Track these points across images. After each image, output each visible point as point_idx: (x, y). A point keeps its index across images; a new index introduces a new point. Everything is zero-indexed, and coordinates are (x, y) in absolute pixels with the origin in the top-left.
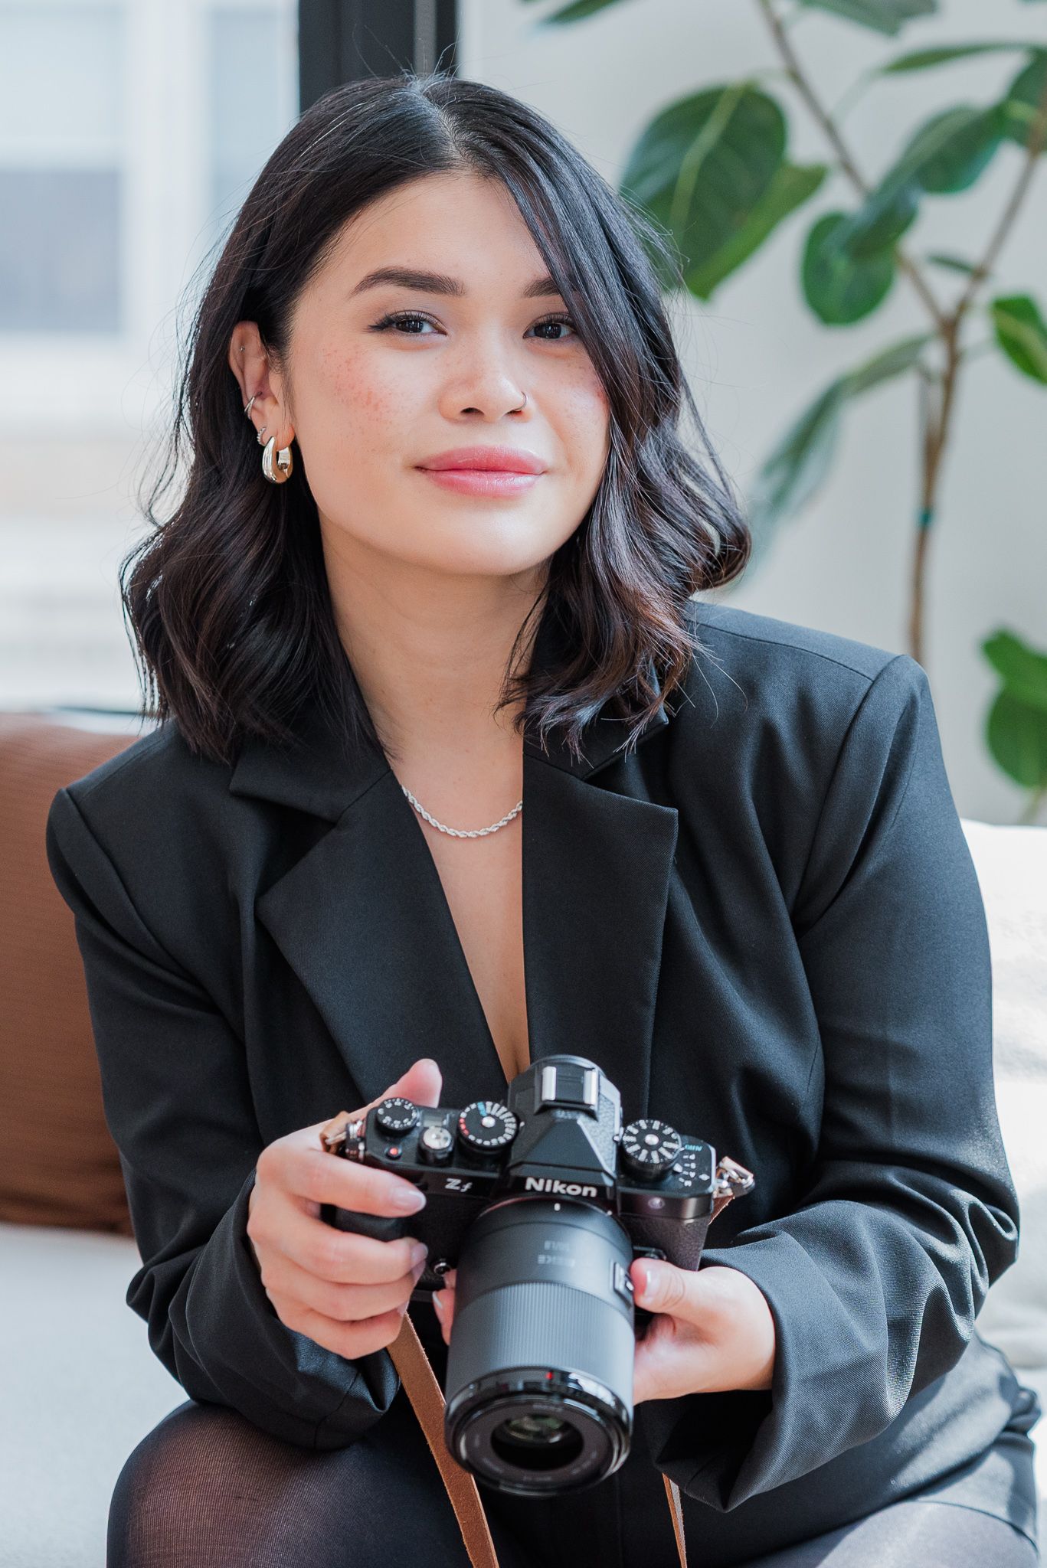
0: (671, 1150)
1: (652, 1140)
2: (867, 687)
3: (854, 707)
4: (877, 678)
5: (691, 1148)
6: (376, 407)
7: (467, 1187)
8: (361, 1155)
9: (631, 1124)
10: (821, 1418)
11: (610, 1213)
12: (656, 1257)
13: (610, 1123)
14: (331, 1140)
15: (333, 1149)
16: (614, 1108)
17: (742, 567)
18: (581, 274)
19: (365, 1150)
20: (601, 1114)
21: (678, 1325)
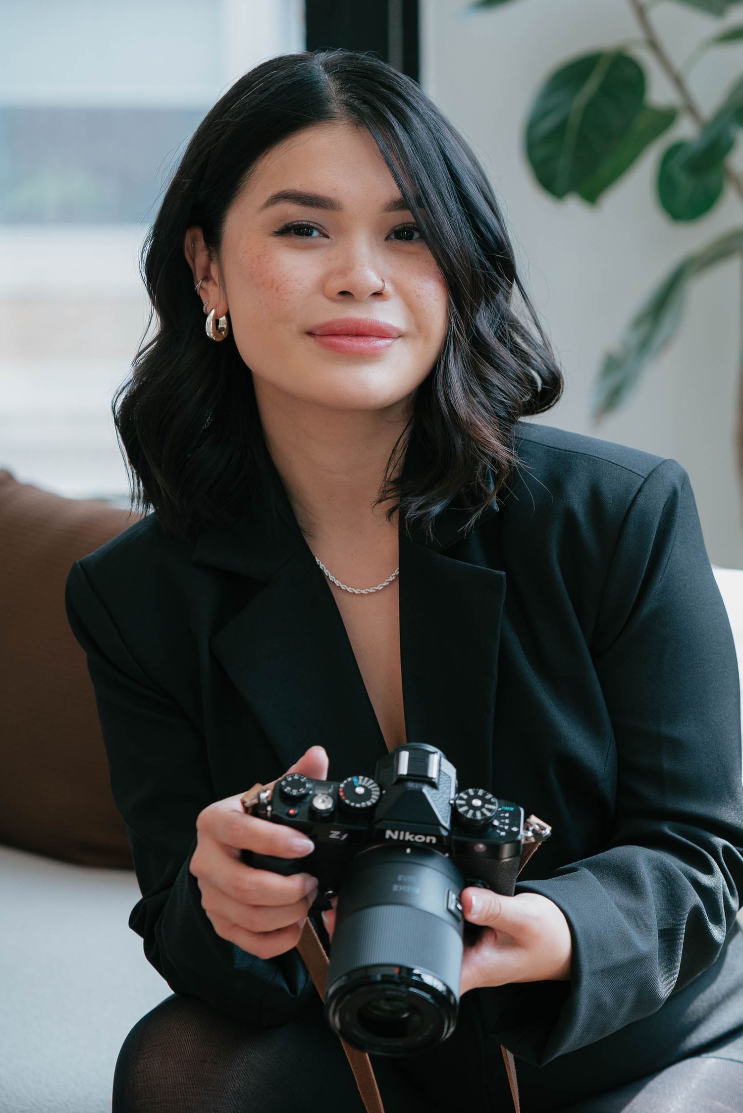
0: (490, 810)
1: (477, 803)
2: (641, 483)
3: (631, 498)
4: (648, 477)
5: (507, 808)
6: (277, 289)
7: (345, 836)
8: (269, 814)
9: (462, 792)
10: (608, 999)
11: (447, 855)
12: (482, 886)
13: (448, 791)
14: (248, 803)
15: (250, 811)
16: (451, 780)
17: (557, 400)
18: (425, 196)
19: (272, 810)
20: (441, 784)
21: (498, 935)
